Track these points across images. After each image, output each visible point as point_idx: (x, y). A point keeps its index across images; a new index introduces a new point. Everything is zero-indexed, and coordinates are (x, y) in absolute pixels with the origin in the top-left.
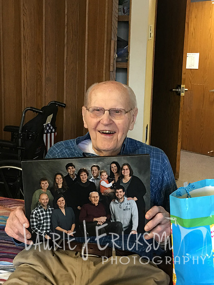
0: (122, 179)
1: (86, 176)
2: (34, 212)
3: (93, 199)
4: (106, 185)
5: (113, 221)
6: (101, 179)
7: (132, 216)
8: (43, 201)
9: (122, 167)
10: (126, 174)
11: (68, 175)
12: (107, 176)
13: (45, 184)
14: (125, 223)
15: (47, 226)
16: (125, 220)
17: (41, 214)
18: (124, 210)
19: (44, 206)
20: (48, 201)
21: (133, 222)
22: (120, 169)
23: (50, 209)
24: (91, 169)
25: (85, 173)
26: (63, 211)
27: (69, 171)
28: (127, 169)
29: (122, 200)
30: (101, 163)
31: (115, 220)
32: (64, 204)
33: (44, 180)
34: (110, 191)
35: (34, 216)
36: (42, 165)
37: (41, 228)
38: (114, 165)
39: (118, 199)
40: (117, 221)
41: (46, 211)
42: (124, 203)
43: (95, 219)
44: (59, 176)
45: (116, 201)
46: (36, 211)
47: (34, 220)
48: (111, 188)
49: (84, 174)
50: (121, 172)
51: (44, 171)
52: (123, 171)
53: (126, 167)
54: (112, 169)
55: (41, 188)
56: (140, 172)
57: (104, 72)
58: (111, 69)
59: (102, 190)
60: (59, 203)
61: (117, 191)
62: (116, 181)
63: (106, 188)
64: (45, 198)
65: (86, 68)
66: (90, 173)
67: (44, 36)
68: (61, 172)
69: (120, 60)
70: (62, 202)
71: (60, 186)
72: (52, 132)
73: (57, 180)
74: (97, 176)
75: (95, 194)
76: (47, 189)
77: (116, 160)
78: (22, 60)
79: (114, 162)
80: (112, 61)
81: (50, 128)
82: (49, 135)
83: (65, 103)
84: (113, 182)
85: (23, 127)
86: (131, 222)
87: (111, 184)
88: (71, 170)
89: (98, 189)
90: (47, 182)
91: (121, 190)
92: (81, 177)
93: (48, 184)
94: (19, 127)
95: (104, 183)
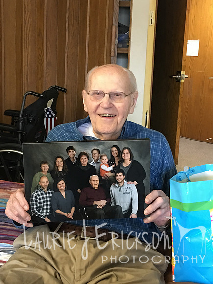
0: (122, 163)
1: (87, 159)
2: (34, 195)
3: (93, 182)
4: (106, 168)
5: (113, 204)
6: (102, 163)
7: (131, 200)
8: (43, 184)
9: (123, 151)
10: (126, 158)
11: (69, 159)
12: (107, 160)
13: (45, 167)
14: (125, 207)
15: (47, 209)
16: (125, 204)
17: (41, 197)
18: (124, 194)
19: (44, 189)
20: (48, 184)
21: (133, 206)
22: (120, 153)
23: (50, 192)
24: (92, 152)
25: (86, 157)
26: (63, 194)
27: (70, 154)
28: (127, 153)
29: (122, 184)
30: (101, 146)
31: (115, 203)
32: (64, 187)
33: (45, 162)
34: (110, 174)
35: (34, 199)
36: (42, 148)
37: (41, 211)
38: (114, 149)
39: (118, 183)
40: (117, 204)
41: (46, 194)
42: (124, 187)
43: (95, 203)
44: (59, 160)
45: (116, 185)
46: (36, 194)
47: (34, 203)
48: (111, 172)
49: (84, 157)
50: (122, 156)
51: (44, 154)
52: (123, 155)
53: (126, 151)
54: (112, 153)
55: (42, 171)
56: (140, 157)
57: (105, 57)
58: (112, 54)
59: (102, 174)
60: (59, 186)
61: (118, 174)
62: (117, 165)
63: (107, 172)
64: (45, 181)
65: (87, 53)
66: (91, 156)
67: (45, 21)
68: (62, 155)
69: (121, 45)
70: (62, 185)
71: (60, 169)
72: (52, 116)
73: (57, 163)
74: (98, 159)
75: (95, 178)
76: (48, 172)
77: (116, 144)
78: (24, 44)
79: (114, 146)
80: (113, 47)
81: (50, 113)
82: (49, 119)
83: (65, 87)
84: (113, 166)
85: (23, 111)
86: (131, 206)
87: (111, 168)
88: (72, 154)
89: (98, 172)
90: (47, 165)
91: (121, 174)
92: (82, 160)
93: (48, 167)
94: (19, 111)
95: (104, 167)
